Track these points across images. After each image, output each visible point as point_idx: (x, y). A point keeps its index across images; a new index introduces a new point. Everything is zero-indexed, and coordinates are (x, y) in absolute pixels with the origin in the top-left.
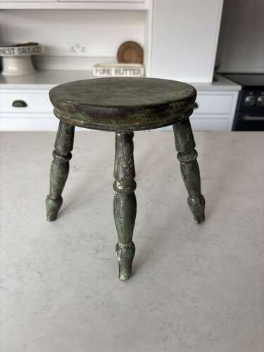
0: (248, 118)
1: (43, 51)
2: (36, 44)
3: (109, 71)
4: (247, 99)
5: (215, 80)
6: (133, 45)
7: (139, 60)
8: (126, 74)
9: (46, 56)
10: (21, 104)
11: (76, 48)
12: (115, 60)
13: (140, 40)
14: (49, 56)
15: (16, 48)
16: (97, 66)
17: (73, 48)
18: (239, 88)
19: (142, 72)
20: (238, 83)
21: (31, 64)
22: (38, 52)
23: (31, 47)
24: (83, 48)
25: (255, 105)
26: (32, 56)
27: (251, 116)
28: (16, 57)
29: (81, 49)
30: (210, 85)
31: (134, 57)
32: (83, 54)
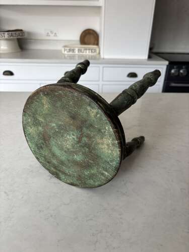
0: (173, 85)
1: (26, 36)
2: (21, 30)
3: (73, 50)
4: (173, 71)
5: (150, 57)
6: (91, 32)
7: (96, 43)
8: (86, 52)
9: (29, 39)
10: (9, 73)
11: (50, 34)
12: (79, 43)
13: (97, 28)
14: (31, 39)
15: (6, 33)
16: (65, 46)
17: (48, 33)
18: (167, 63)
19: (98, 51)
20: (166, 60)
21: (17, 45)
22: (22, 36)
23: (17, 32)
24: (55, 34)
25: (178, 75)
26: (18, 39)
27: (175, 83)
28: (6, 39)
29: (54, 34)
30: (146, 61)
31: (92, 40)
32: (55, 38)
